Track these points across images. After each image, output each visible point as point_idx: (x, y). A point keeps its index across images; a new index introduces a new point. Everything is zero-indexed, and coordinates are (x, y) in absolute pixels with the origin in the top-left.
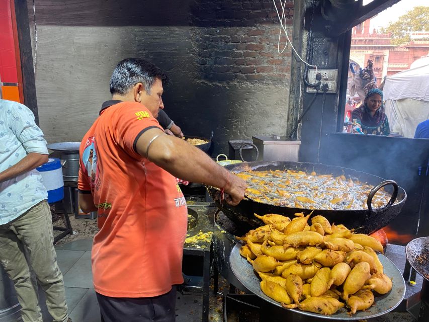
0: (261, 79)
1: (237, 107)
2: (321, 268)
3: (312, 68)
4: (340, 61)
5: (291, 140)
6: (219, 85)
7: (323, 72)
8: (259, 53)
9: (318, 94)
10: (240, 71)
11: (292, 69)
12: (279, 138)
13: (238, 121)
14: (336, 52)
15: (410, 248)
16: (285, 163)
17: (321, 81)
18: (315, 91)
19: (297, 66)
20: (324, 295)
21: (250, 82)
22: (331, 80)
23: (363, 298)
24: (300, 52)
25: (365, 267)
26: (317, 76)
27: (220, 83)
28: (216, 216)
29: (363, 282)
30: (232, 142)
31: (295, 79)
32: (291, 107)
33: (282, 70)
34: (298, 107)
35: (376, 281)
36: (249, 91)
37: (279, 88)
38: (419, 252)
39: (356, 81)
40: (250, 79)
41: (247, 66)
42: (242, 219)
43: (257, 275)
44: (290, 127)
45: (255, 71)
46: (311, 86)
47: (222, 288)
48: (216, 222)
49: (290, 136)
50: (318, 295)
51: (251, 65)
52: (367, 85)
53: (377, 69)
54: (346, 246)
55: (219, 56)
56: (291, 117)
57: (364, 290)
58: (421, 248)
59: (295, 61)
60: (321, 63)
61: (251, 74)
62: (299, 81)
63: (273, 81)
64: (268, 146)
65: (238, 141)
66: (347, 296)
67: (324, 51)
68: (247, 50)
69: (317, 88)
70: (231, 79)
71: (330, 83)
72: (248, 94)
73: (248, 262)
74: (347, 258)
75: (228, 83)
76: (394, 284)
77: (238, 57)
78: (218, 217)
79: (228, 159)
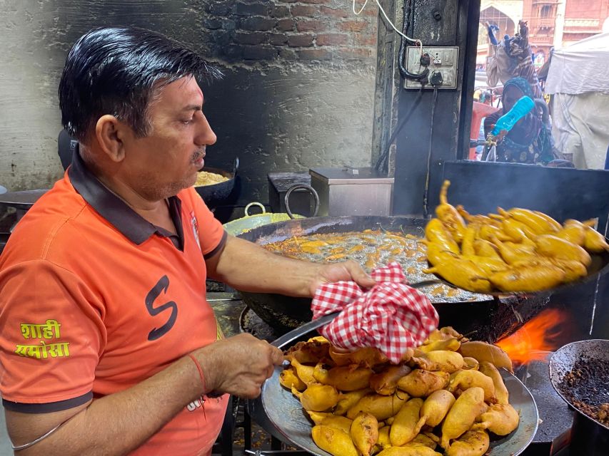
0: (326, 59)
1: (281, 111)
2: (409, 400)
3: (412, 44)
4: (462, 30)
5: (378, 176)
6: (247, 68)
7: (433, 52)
8: (321, 9)
9: (423, 90)
10: (286, 43)
11: (379, 45)
12: (356, 172)
13: (284, 137)
14: (455, 15)
15: (557, 359)
16: (366, 218)
17: (429, 68)
18: (419, 86)
19: (387, 40)
20: (411, 442)
21: (305, 63)
22: (447, 66)
23: (471, 443)
24: (392, 14)
25: (477, 394)
26: (422, 58)
27: (250, 64)
28: (243, 318)
29: (473, 419)
30: (274, 176)
31: (384, 62)
32: (378, 115)
33: (364, 42)
34: (389, 115)
35: (492, 416)
36: (304, 81)
37: (358, 76)
38: (570, 366)
39: (498, 60)
40: (303, 58)
41: (299, 34)
42: (287, 322)
43: (308, 417)
44: (376, 151)
45: (314, 42)
46: (412, 77)
47: (259, 443)
48: (244, 329)
49: (377, 168)
50: (402, 442)
51: (307, 30)
52: (518, 67)
53: (545, 28)
54: (449, 362)
55: (244, 13)
56: (377, 132)
57: (474, 430)
58: (574, 358)
59: (384, 30)
60: (429, 34)
61: (306, 49)
62: (391, 67)
63: (348, 62)
64: (337, 187)
65: (285, 175)
66: (448, 442)
67: (433, 12)
68: (298, 3)
69: (422, 80)
70: (270, 57)
71: (445, 72)
72: (301, 85)
73: (294, 396)
74: (451, 382)
75: (264, 65)
76: (523, 418)
77: (282, 17)
78: (246, 320)
79: (267, 212)
